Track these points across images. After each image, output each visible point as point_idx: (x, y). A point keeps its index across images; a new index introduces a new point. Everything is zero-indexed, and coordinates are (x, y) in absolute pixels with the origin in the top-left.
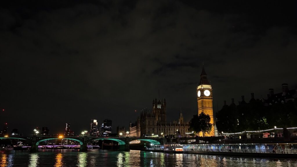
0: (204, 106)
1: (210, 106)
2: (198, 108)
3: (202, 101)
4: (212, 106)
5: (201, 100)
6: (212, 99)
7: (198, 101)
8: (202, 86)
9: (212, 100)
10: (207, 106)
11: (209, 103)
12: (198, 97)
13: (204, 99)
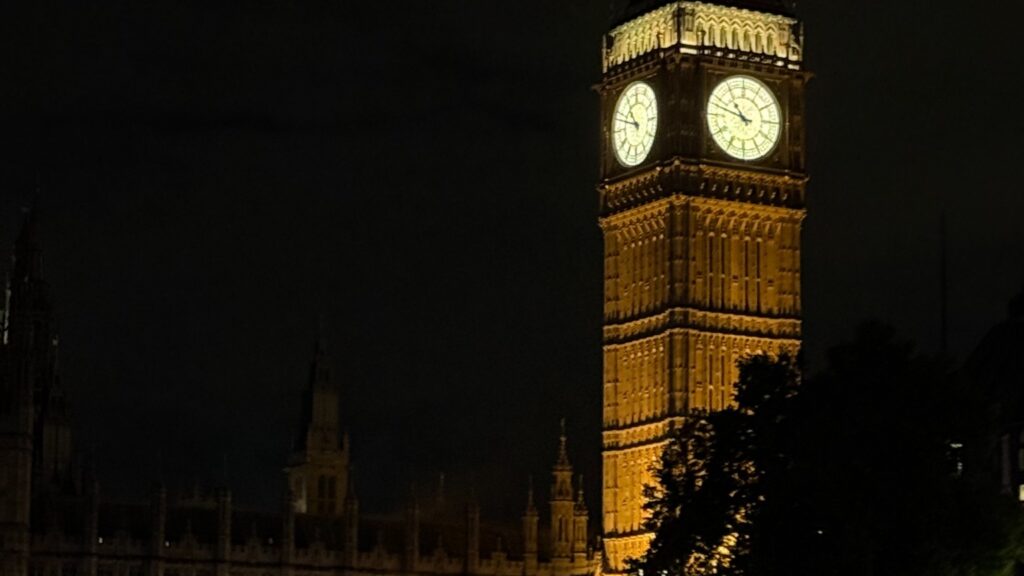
0: (698, 291)
1: (770, 301)
2: (601, 320)
3: (679, 226)
4: (789, 300)
5: (660, 206)
6: (793, 202)
7: (603, 222)
8: (679, 15)
9: (800, 214)
10: (735, 296)
11: (753, 257)
12: (621, 172)
13: (698, 202)
